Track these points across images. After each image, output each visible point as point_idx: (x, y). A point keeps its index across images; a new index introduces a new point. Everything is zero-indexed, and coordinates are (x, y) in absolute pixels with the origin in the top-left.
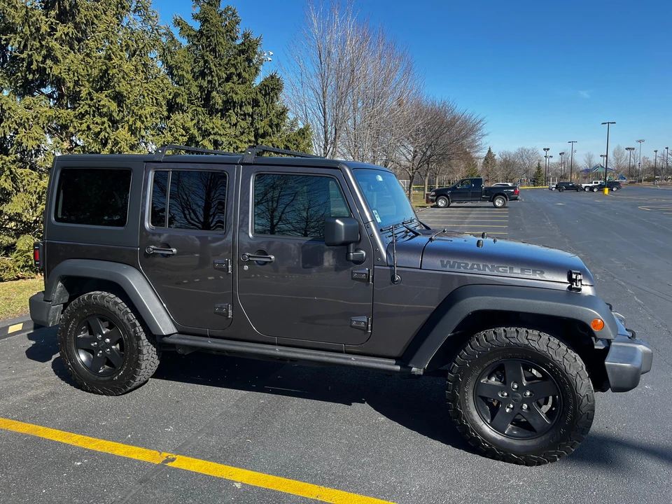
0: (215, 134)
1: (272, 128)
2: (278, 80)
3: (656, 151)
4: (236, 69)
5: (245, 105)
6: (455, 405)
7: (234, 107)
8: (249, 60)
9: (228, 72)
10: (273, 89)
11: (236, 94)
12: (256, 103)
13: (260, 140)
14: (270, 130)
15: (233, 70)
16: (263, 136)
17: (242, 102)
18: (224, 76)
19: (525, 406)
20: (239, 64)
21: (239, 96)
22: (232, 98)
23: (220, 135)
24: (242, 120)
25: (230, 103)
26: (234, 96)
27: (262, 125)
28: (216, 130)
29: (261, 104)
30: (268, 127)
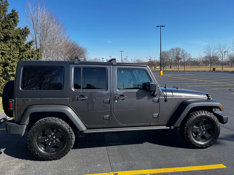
0: (2, 50)
1: (27, 48)
2: (28, 29)
3: (132, 60)
4: (9, 24)
5: (14, 38)
6: (187, 136)
7: (9, 39)
8: (15, 21)
9: (6, 25)
10: (26, 33)
11: (11, 34)
12: (18, 38)
13: (21, 53)
14: (26, 49)
15: (8, 24)
16: (23, 51)
17: (13, 37)
18: (4, 26)
19: (204, 132)
20: (10, 22)
21: (12, 35)
22: (9, 35)
23: (4, 50)
24: (13, 44)
25: (7, 37)
26: (10, 34)
27: (22, 47)
28: (3, 48)
29: (20, 38)
30: (25, 48)
